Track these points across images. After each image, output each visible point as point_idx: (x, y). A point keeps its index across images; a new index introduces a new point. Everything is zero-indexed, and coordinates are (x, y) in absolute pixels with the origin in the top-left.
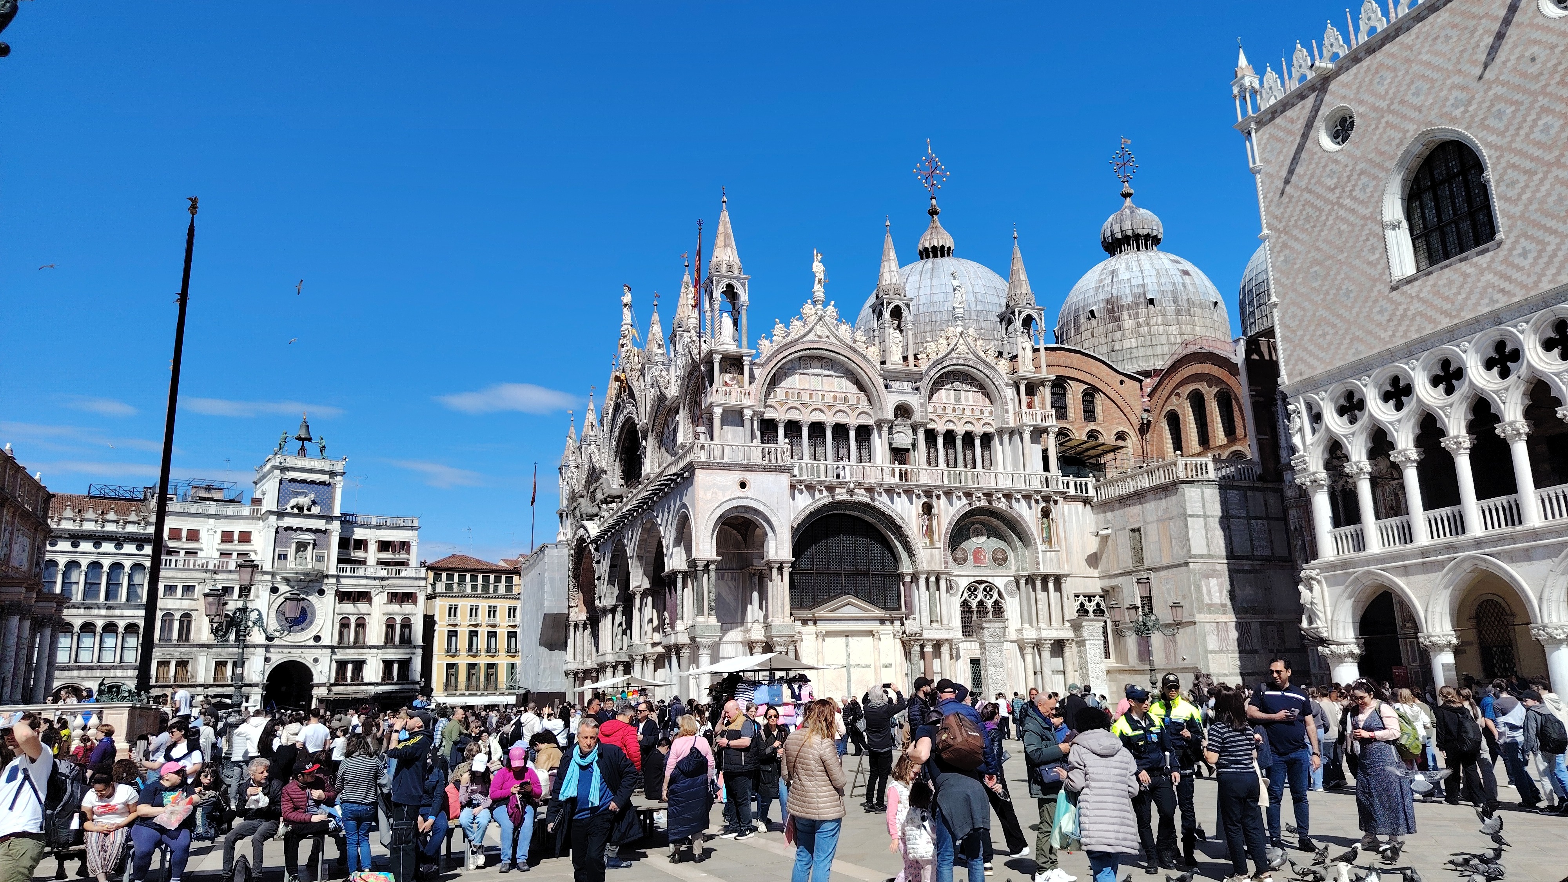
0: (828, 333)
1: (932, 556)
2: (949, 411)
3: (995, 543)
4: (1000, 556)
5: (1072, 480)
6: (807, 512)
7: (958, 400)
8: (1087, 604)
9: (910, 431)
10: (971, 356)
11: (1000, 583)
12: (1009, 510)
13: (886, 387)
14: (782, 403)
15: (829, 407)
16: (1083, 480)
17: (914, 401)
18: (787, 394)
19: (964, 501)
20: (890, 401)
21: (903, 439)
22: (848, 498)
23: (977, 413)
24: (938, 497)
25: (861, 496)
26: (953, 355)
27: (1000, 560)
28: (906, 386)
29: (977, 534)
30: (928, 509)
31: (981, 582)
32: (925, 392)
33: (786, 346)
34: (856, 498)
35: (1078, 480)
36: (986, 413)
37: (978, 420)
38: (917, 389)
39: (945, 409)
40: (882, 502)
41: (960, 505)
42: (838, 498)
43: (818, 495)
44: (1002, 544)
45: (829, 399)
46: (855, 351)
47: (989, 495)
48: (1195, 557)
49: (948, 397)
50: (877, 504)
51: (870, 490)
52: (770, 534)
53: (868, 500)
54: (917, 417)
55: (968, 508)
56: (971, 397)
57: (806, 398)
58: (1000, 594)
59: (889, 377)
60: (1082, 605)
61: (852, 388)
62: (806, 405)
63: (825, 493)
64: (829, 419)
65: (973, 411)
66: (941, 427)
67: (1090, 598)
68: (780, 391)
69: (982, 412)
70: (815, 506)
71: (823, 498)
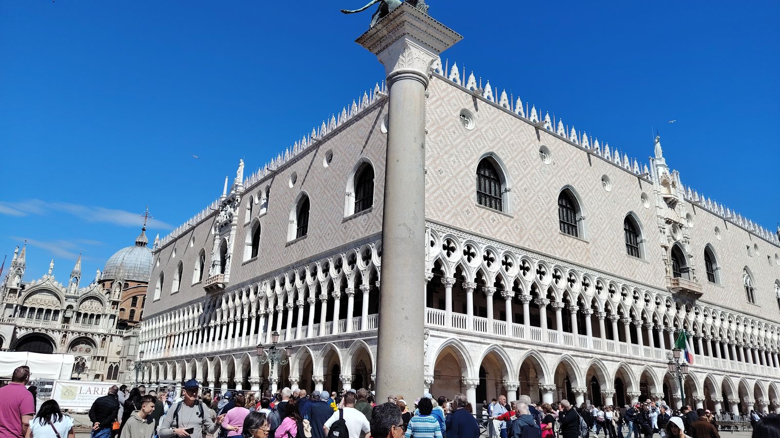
0: (50, 284)
1: (62, 349)
2: (87, 307)
3: (88, 346)
4: (88, 350)
5: (118, 330)
6: (24, 335)
7: (91, 304)
8: (113, 365)
9: (72, 312)
10: (98, 293)
11: (86, 358)
12: (92, 338)
13: (66, 300)
14: (30, 302)
15: (46, 304)
16: (122, 330)
17: (74, 304)
18: (33, 300)
19: (78, 334)
20: (66, 304)
21: (68, 314)
22: (39, 332)
23: (97, 309)
24: (69, 333)
25: (43, 331)
26: (91, 292)
27: (88, 351)
28: (73, 300)
29: (82, 344)
30: (65, 336)
31: (80, 357)
32: (79, 302)
33: (35, 287)
34: (41, 332)
35: (120, 330)
36: (100, 309)
37: (96, 311)
38: (76, 301)
39: (86, 307)
40: (50, 334)
41: (76, 336)
42: (35, 332)
43: (29, 330)
44: (90, 347)
45: (47, 302)
46: (58, 289)
47: (86, 334)
48: (129, 355)
49: (88, 304)
50: (48, 334)
51: (47, 330)
52: (4, 341)
53: (45, 333)
54: (74, 309)
55: (78, 337)
56: (96, 304)
57: (39, 301)
58: (85, 361)
59: (67, 297)
60: (112, 365)
61: (56, 299)
62: (38, 303)
63: (31, 330)
64: (45, 307)
65: (95, 308)
66: (83, 312)
67: (114, 363)
68: (30, 299)
69: (99, 308)
70: (27, 333)
71: (31, 331)
